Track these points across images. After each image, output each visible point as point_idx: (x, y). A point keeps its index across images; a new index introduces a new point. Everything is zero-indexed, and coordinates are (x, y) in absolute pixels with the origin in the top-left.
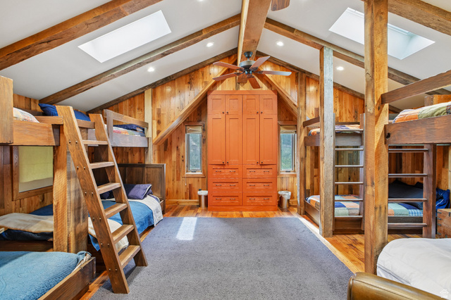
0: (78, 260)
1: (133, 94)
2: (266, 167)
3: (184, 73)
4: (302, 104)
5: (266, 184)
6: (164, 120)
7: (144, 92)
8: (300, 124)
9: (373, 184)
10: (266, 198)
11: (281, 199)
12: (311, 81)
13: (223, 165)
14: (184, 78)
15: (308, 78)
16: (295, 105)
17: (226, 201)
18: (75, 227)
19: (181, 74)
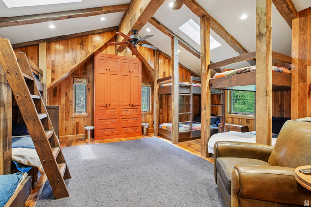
0: (19, 179)
1: (26, 44)
2: (135, 107)
3: (77, 35)
4: (157, 69)
5: (134, 119)
6: (58, 70)
7: (38, 45)
8: (155, 81)
9: (205, 108)
10: (134, 128)
11: (143, 128)
12: (161, 56)
13: (106, 106)
14: (76, 40)
15: (160, 54)
16: (152, 69)
17: (108, 132)
18: (4, 153)
19: (74, 36)
